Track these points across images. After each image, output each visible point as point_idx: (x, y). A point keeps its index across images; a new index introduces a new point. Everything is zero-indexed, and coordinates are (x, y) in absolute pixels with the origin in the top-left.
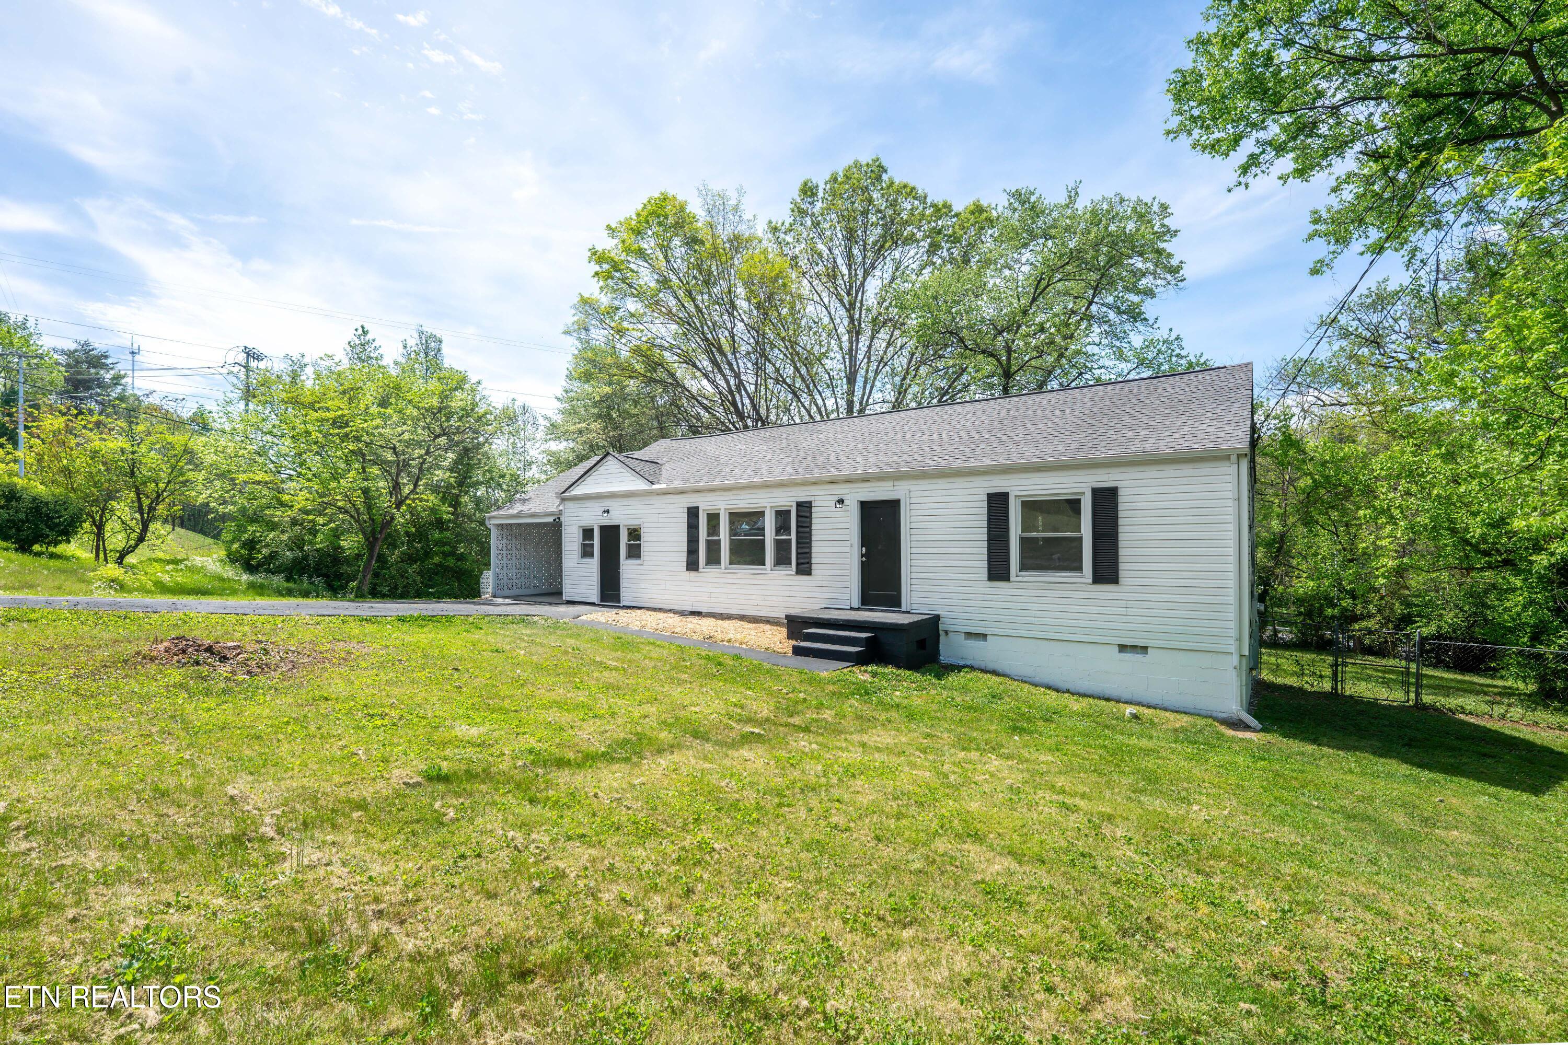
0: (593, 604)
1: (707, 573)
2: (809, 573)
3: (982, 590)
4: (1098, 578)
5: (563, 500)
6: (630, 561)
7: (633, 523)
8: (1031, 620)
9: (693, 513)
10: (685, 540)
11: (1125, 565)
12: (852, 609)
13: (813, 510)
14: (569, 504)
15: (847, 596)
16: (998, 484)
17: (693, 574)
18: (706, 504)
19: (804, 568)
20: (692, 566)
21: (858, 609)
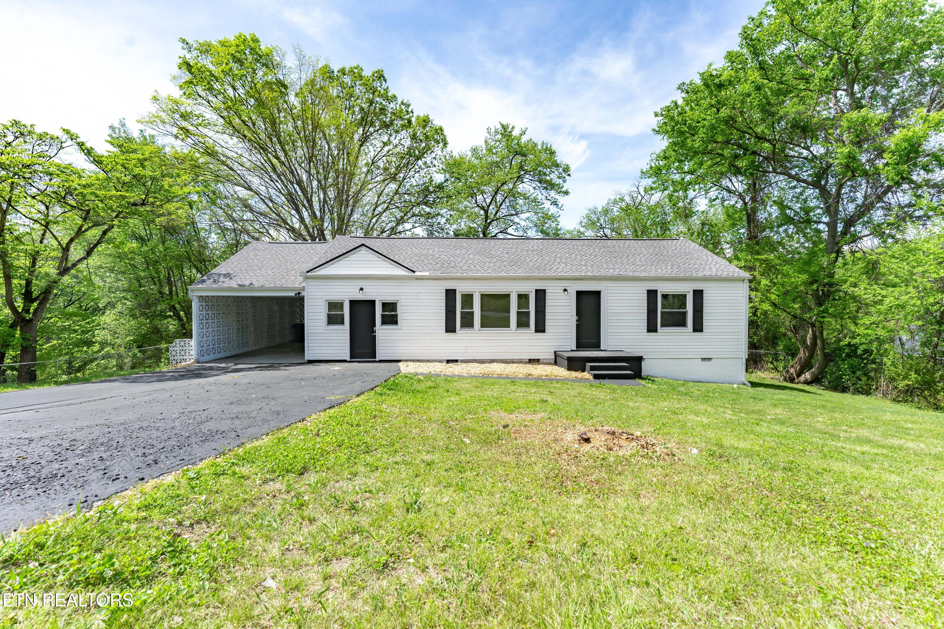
0: (345, 361)
1: (462, 334)
2: (543, 331)
3: (644, 337)
4: (695, 330)
5: (307, 278)
6: (385, 327)
7: (389, 299)
8: (666, 350)
9: (450, 294)
10: (444, 311)
11: (706, 324)
12: (572, 350)
13: (547, 294)
14: (311, 282)
15: (569, 344)
16: (652, 286)
17: (451, 335)
18: (461, 288)
19: (540, 328)
20: (450, 328)
21: (576, 351)
